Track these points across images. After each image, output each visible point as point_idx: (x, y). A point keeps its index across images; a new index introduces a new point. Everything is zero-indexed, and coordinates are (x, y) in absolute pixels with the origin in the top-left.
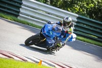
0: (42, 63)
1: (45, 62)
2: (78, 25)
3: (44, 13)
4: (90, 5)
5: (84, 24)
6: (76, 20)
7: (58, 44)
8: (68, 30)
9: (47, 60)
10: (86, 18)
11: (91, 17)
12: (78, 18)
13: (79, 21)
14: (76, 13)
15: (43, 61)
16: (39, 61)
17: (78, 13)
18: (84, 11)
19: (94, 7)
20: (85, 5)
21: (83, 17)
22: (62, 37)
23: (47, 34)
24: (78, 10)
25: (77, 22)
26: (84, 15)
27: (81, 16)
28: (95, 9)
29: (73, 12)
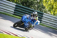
2: (16, 9)
5: (19, 9)
8: (36, 18)
11: (23, 5)
12: (16, 6)
13: (17, 7)
17: (16, 3)
18: (19, 2)
21: (19, 5)
24: (16, 1)
25: (15, 8)
26: (19, 4)
27: (17, 5)
28: (25, 1)
29: (13, 2)
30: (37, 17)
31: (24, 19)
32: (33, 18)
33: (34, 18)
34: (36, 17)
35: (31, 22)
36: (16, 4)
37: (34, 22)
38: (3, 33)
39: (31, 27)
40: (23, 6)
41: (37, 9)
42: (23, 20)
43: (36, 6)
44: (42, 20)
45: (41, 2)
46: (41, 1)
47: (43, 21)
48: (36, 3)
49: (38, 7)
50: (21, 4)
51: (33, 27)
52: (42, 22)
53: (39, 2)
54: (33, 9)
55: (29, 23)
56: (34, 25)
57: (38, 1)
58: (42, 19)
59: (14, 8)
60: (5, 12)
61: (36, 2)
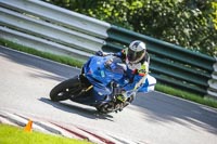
0: (34, 125)
1: (40, 125)
3: (38, 20)
4: (134, 4)
5: (123, 44)
6: (106, 35)
7: (120, 98)
8: (139, 67)
9: (43, 119)
10: (127, 31)
11: (137, 28)
12: (110, 31)
14: (106, 20)
15: (36, 123)
16: (26, 122)
17: (109, 20)
18: (122, 16)
19: (144, 8)
20: (125, 4)
21: (121, 29)
22: (126, 81)
23: (94, 76)
24: (110, 14)
25: (107, 40)
26: (122, 24)
27: (116, 27)
28: (145, 11)
29: (98, 17)
30: (146, 64)
31: (92, 71)
32: (130, 68)
33: (133, 68)
34: (142, 62)
35: (122, 81)
36: (108, 25)
37: (132, 82)
38: (60, 133)
39: (119, 102)
40: (135, 31)
41: (191, 44)
42: (90, 76)
43: (187, 31)
44: (211, 86)
45: (207, 16)
46: (206, 12)
47: (213, 90)
48: (186, 20)
49: (195, 37)
50: (131, 23)
51: (128, 100)
52: (209, 92)
53: (199, 16)
54: (174, 42)
55: (114, 85)
56: (134, 93)
57: (196, 14)
58: (209, 82)
59: (101, 41)
60: (70, 53)
61: (187, 15)
